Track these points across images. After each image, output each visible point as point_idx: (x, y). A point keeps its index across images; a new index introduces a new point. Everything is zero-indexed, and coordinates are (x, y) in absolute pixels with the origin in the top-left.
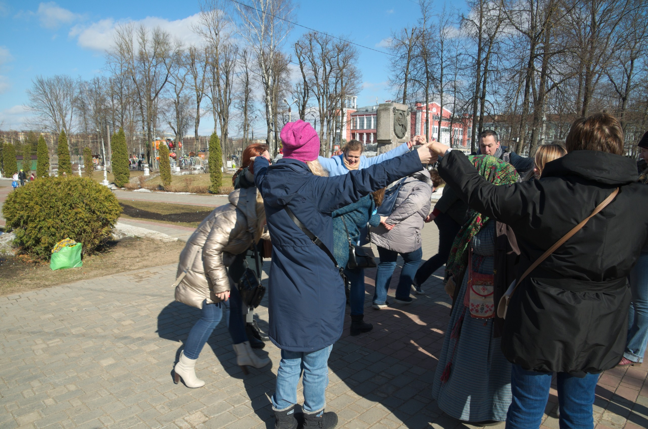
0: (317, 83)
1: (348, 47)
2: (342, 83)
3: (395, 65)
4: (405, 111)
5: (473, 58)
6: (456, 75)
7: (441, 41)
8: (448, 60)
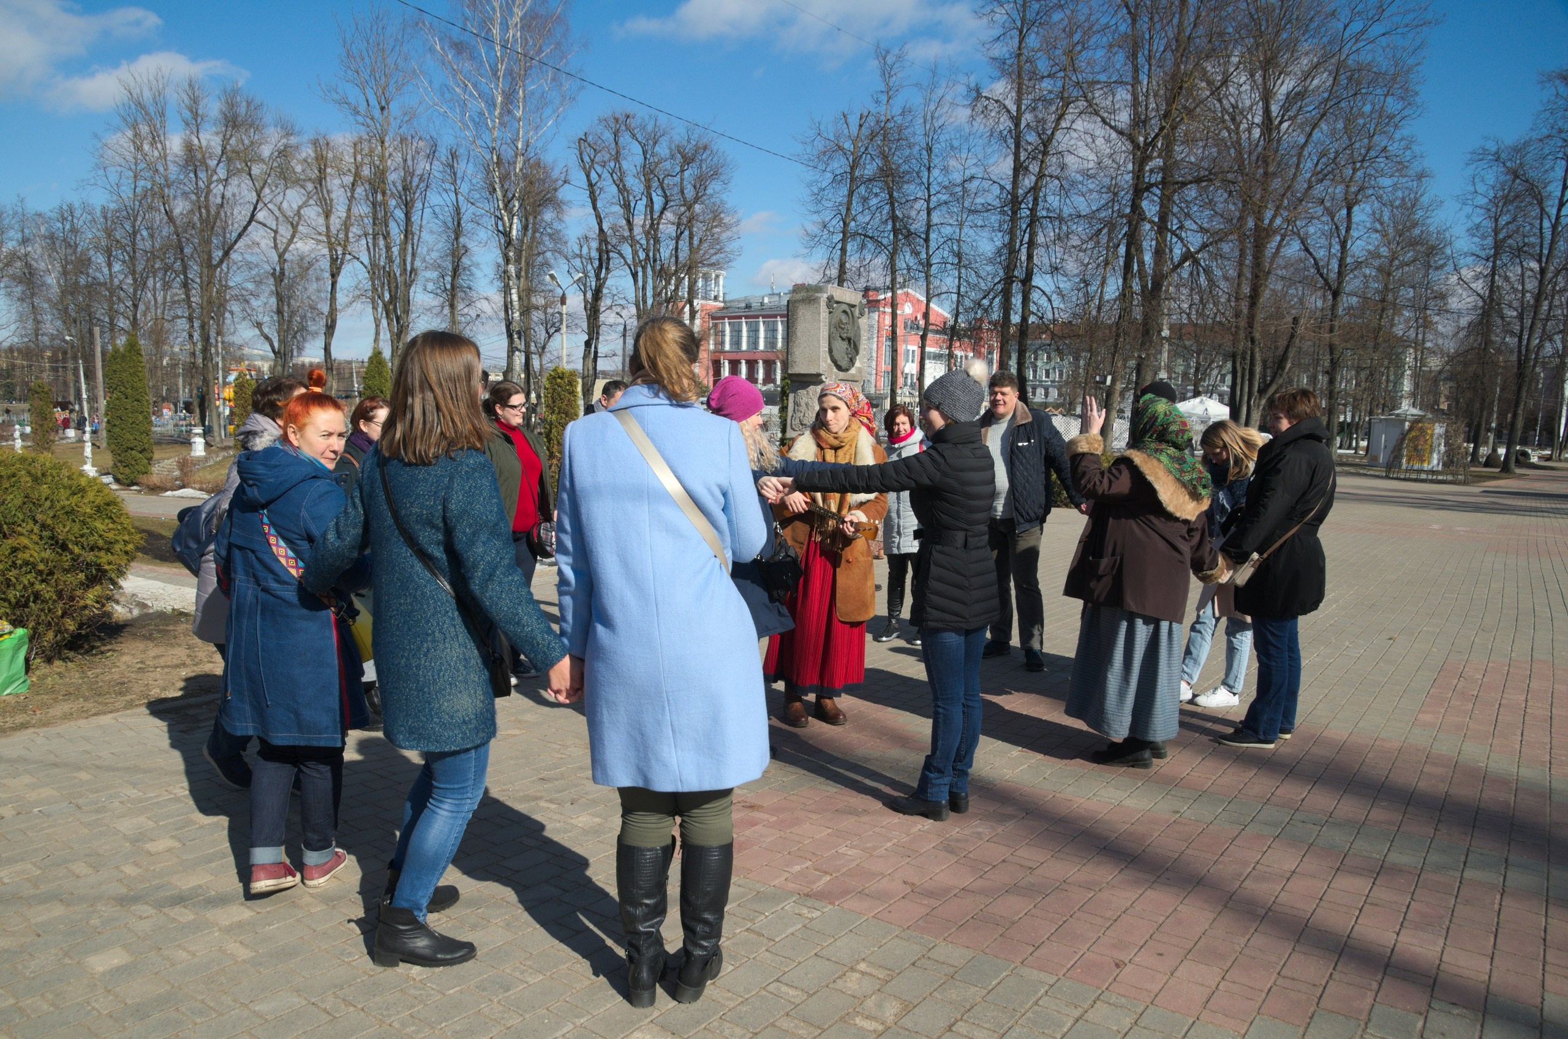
0: (632, 237)
1: (708, 152)
2: (691, 237)
3: (818, 197)
4: (854, 306)
5: (1002, 188)
6: (961, 225)
7: (928, 145)
8: (944, 191)
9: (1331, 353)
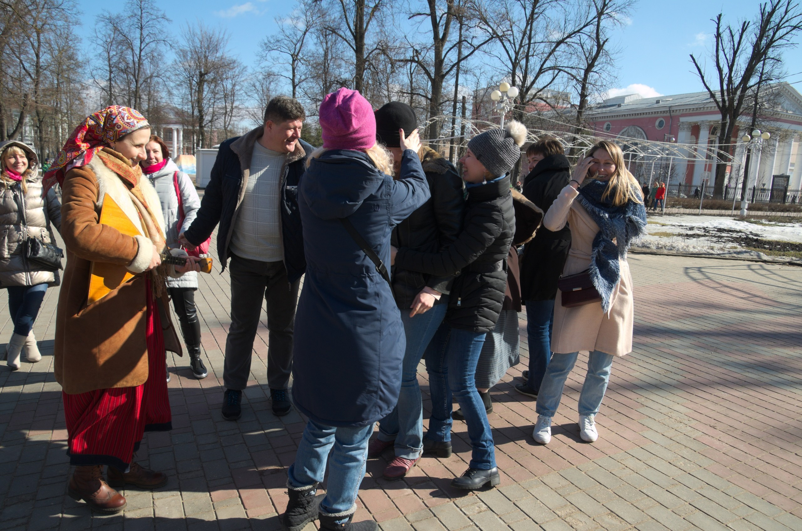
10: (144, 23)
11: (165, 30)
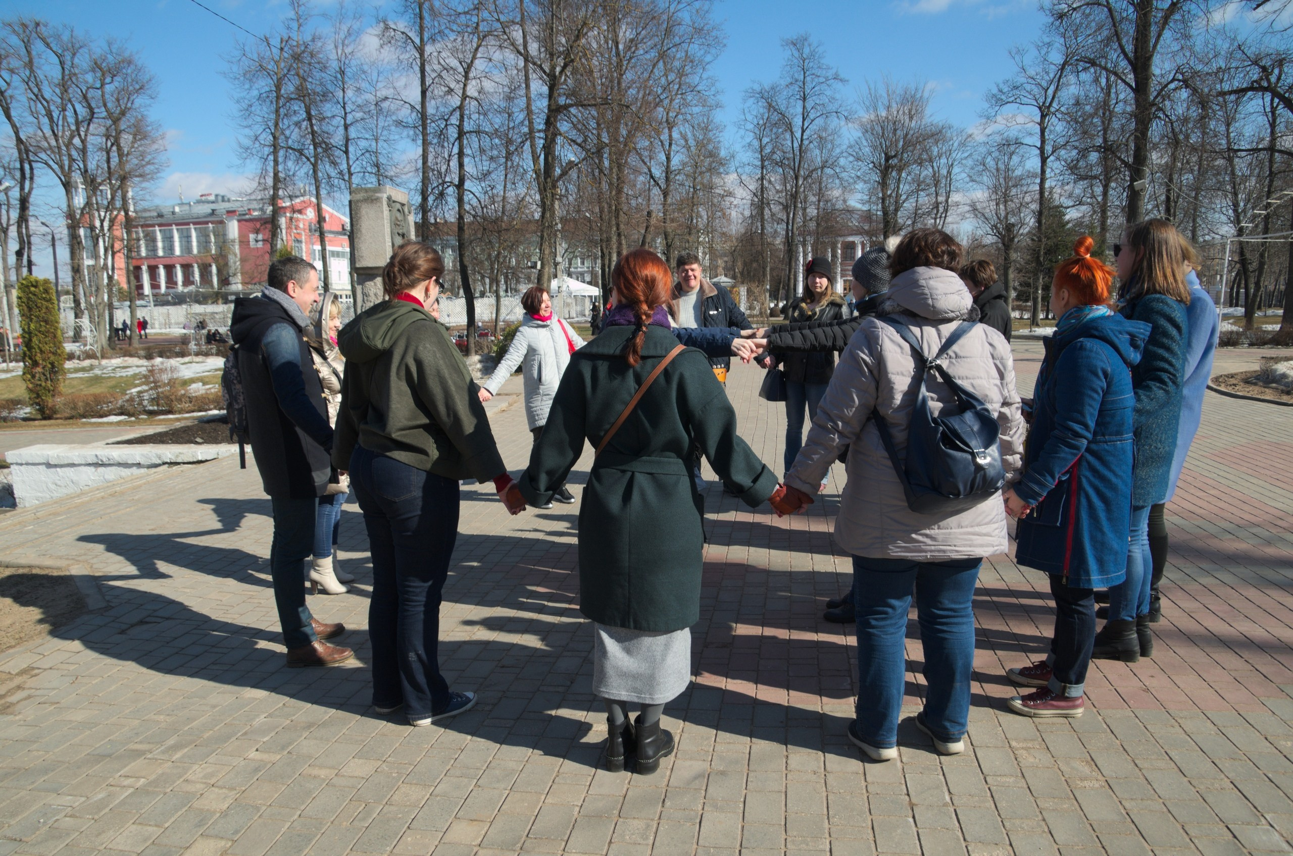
1: (132, 67)
3: (247, 113)
5: (413, 107)
6: (377, 140)
7: (340, 68)
8: (358, 109)
9: (666, 239)
10: (807, 91)
11: (838, 96)
